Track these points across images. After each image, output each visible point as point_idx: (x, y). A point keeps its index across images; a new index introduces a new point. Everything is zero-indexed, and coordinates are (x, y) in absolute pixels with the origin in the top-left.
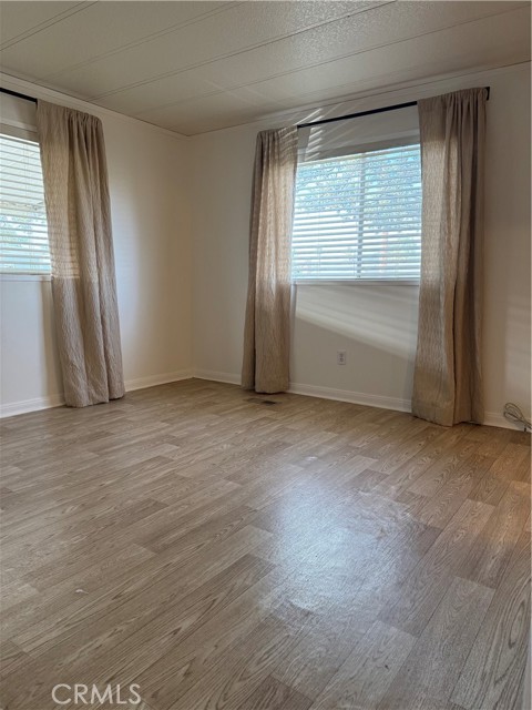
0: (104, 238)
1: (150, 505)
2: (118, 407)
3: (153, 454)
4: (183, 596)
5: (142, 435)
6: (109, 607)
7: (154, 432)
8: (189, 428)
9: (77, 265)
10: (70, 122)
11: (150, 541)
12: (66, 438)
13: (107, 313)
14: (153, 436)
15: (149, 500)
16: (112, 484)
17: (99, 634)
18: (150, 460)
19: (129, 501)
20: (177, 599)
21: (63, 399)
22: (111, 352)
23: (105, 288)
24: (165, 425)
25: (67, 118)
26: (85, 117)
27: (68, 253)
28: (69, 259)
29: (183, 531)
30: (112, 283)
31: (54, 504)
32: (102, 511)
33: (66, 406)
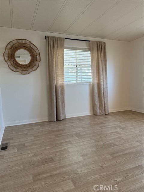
0: (105, 73)
1: (113, 144)
2: (107, 116)
3: (115, 131)
4: (119, 171)
5: (113, 125)
6: (99, 168)
7: (116, 124)
8: (126, 125)
9: (98, 80)
10: (98, 44)
11: (112, 154)
12: (93, 123)
13: (105, 92)
14: (116, 126)
15: (113, 143)
16: (103, 137)
17: (96, 174)
18: (114, 132)
19: (107, 142)
20: (117, 172)
21: (94, 113)
22: (105, 102)
23: (104, 85)
24: (119, 123)
25: (97, 44)
26: (101, 42)
27: (96, 77)
28: (96, 78)
29: (121, 153)
30: (107, 84)
31: (89, 139)
32: (100, 143)
33: (94, 115)
